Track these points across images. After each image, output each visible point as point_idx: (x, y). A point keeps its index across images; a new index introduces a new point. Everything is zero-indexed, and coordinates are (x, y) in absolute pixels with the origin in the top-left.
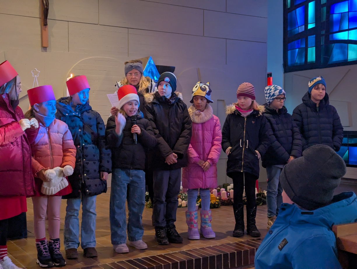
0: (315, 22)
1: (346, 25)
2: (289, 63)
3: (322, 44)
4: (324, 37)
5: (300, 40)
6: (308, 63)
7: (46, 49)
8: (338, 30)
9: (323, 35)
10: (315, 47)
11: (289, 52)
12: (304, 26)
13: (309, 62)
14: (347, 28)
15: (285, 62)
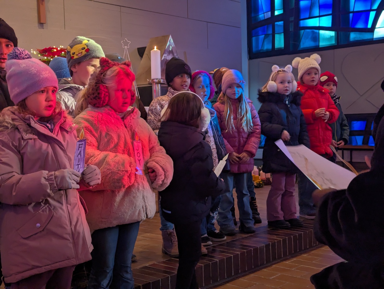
0: (282, 8)
1: (316, 12)
2: (254, 49)
3: (290, 30)
4: (293, 24)
5: (266, 26)
6: (275, 49)
7: (43, 26)
8: (308, 16)
9: (292, 22)
10: (283, 34)
11: (254, 39)
12: (270, 13)
13: (277, 48)
14: (318, 15)
15: (249, 49)
